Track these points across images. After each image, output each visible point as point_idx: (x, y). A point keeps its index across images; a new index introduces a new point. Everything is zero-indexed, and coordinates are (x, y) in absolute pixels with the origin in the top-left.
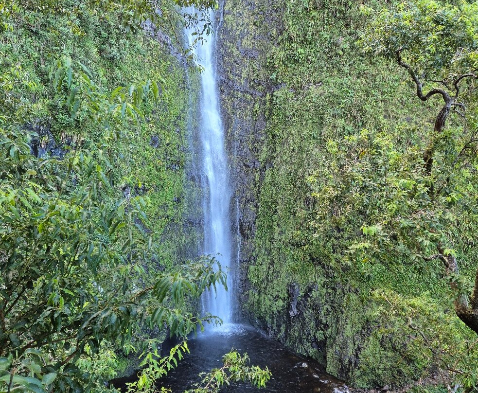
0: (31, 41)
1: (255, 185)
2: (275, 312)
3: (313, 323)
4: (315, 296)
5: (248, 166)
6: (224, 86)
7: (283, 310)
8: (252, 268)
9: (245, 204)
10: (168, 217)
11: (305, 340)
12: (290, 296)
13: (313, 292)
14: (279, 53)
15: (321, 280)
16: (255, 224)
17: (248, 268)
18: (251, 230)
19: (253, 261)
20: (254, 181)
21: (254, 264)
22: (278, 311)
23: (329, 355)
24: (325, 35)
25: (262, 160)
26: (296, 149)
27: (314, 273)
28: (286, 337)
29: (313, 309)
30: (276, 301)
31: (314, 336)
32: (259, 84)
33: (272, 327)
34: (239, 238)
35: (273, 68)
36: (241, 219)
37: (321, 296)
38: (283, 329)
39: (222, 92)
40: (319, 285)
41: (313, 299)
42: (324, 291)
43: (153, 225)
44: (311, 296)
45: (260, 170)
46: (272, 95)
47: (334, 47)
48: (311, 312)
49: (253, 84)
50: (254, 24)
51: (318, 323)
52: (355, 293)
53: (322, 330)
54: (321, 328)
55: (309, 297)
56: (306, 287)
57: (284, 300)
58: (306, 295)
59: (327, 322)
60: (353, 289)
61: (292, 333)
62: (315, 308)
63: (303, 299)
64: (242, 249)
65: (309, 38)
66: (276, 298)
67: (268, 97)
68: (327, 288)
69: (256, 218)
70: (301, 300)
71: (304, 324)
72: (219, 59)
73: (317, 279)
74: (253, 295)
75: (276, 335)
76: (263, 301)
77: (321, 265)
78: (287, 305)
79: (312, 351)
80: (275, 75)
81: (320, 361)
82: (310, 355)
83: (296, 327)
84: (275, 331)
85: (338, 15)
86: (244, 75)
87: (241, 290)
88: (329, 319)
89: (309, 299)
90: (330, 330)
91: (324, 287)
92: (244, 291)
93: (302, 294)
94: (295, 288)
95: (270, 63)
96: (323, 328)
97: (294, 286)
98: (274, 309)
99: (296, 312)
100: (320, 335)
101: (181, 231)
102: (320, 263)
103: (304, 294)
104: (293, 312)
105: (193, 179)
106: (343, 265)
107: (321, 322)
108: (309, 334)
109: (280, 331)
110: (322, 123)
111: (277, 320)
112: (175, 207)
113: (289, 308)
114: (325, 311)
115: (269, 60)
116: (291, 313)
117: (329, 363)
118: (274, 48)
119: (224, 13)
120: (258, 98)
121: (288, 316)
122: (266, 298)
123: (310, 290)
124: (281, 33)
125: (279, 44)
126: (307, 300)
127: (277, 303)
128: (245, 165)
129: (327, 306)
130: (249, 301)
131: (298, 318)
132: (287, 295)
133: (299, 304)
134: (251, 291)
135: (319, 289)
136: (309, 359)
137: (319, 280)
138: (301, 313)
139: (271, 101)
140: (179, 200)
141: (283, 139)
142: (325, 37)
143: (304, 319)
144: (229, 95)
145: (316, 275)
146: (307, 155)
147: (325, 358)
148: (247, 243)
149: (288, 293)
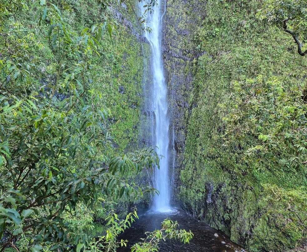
0: (46, 27)
1: (185, 118)
2: (197, 201)
3: (222, 208)
4: (223, 191)
5: (181, 106)
6: (166, 54)
7: (202, 199)
8: (182, 171)
9: (178, 131)
10: (129, 138)
11: (217, 219)
12: (207, 191)
13: (222, 188)
14: (202, 32)
15: (227, 181)
16: (184, 144)
17: (180, 171)
18: (182, 147)
19: (183, 167)
20: (185, 115)
21: (184, 169)
22: (199, 200)
23: (232, 230)
24: (233, 19)
25: (190, 102)
26: (213, 94)
27: (223, 176)
28: (204, 217)
29: (222, 199)
30: (198, 193)
31: (223, 217)
32: (189, 52)
33: (195, 210)
34: (174, 152)
35: (198, 42)
36: (176, 140)
37: (228, 191)
38: (202, 211)
39: (165, 58)
40: (227, 184)
41: (222, 193)
42: (230, 188)
43: (120, 143)
44: (221, 190)
45: (189, 109)
46: (197, 59)
47: (239, 27)
48: (220, 201)
49: (185, 52)
50: (186, 13)
51: (226, 208)
52: (251, 190)
53: (228, 213)
54: (227, 212)
55: (220, 191)
56: (217, 185)
57: (203, 193)
58: (218, 190)
59: (232, 208)
60: (249, 187)
61: (208, 215)
62: (224, 199)
63: (216, 192)
64: (176, 159)
65: (223, 21)
66: (198, 191)
67: (195, 61)
68: (232, 186)
69: (186, 139)
70: (214, 193)
71: (216, 209)
72: (163, 36)
73: (225, 180)
74: (183, 189)
75: (197, 214)
76: (189, 193)
77: (228, 171)
78: (205, 196)
79: (221, 226)
80: (199, 46)
81: (226, 233)
82: (220, 229)
83: (211, 210)
84: (197, 213)
85: (243, 5)
86: (179, 47)
87: (175, 186)
88: (232, 206)
89: (220, 193)
90: (233, 213)
91: (229, 185)
92: (177, 186)
93: (215, 189)
94: (211, 185)
95: (196, 38)
96: (229, 212)
97: (210, 184)
98: (196, 198)
99: (210, 201)
100: (226, 216)
101: (137, 146)
102: (227, 170)
103: (216, 189)
104: (209, 201)
105: (145, 114)
106: (242, 171)
107: (227, 208)
108: (219, 215)
109: (200, 213)
110: (230, 77)
111: (198, 205)
112: (134, 132)
113: (206, 198)
114: (230, 201)
115: (195, 37)
116: (207, 202)
117: (232, 234)
118: (199, 28)
119: (166, 6)
120: (188, 62)
121: (206, 203)
122: (191, 191)
123: (220, 187)
124: (204, 18)
125: (202, 25)
126: (218, 193)
127: (198, 194)
128: (179, 105)
129: (231, 198)
130: (180, 193)
131: (212, 204)
132: (205, 190)
133: (213, 196)
134: (181, 187)
135: (226, 187)
136: (219, 231)
137: (226, 181)
138: (214, 202)
139: (196, 63)
140: (136, 127)
141: (204, 88)
142: (233, 20)
143: (216, 206)
144: (169, 59)
145: (225, 177)
146: (220, 99)
147: (230, 231)
148: (179, 156)
149: (206, 188)
